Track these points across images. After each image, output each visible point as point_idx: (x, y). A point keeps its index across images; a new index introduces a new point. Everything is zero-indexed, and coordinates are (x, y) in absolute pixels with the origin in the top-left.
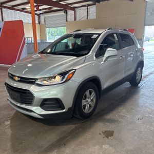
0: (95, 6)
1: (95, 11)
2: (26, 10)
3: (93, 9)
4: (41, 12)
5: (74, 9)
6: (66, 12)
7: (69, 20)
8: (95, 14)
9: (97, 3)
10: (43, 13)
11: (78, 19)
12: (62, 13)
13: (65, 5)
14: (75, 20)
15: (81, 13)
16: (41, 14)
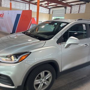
0: (85, 5)
1: (85, 8)
2: (42, 6)
3: (83, 7)
4: (51, 7)
5: (71, 6)
6: (66, 8)
7: (67, 13)
8: (85, 10)
9: (87, 3)
10: (52, 8)
11: (72, 13)
12: (63, 8)
13: (65, 3)
14: (71, 13)
15: (75, 9)
16: (51, 8)
